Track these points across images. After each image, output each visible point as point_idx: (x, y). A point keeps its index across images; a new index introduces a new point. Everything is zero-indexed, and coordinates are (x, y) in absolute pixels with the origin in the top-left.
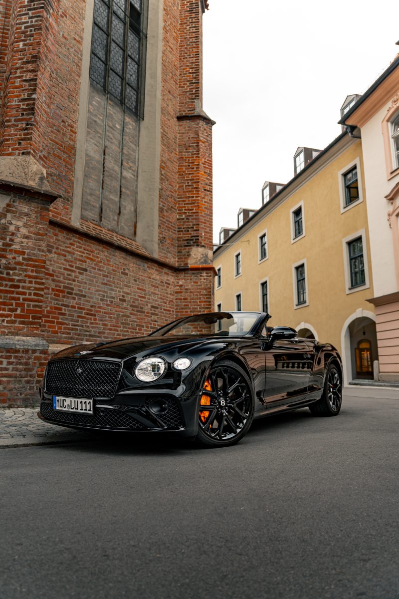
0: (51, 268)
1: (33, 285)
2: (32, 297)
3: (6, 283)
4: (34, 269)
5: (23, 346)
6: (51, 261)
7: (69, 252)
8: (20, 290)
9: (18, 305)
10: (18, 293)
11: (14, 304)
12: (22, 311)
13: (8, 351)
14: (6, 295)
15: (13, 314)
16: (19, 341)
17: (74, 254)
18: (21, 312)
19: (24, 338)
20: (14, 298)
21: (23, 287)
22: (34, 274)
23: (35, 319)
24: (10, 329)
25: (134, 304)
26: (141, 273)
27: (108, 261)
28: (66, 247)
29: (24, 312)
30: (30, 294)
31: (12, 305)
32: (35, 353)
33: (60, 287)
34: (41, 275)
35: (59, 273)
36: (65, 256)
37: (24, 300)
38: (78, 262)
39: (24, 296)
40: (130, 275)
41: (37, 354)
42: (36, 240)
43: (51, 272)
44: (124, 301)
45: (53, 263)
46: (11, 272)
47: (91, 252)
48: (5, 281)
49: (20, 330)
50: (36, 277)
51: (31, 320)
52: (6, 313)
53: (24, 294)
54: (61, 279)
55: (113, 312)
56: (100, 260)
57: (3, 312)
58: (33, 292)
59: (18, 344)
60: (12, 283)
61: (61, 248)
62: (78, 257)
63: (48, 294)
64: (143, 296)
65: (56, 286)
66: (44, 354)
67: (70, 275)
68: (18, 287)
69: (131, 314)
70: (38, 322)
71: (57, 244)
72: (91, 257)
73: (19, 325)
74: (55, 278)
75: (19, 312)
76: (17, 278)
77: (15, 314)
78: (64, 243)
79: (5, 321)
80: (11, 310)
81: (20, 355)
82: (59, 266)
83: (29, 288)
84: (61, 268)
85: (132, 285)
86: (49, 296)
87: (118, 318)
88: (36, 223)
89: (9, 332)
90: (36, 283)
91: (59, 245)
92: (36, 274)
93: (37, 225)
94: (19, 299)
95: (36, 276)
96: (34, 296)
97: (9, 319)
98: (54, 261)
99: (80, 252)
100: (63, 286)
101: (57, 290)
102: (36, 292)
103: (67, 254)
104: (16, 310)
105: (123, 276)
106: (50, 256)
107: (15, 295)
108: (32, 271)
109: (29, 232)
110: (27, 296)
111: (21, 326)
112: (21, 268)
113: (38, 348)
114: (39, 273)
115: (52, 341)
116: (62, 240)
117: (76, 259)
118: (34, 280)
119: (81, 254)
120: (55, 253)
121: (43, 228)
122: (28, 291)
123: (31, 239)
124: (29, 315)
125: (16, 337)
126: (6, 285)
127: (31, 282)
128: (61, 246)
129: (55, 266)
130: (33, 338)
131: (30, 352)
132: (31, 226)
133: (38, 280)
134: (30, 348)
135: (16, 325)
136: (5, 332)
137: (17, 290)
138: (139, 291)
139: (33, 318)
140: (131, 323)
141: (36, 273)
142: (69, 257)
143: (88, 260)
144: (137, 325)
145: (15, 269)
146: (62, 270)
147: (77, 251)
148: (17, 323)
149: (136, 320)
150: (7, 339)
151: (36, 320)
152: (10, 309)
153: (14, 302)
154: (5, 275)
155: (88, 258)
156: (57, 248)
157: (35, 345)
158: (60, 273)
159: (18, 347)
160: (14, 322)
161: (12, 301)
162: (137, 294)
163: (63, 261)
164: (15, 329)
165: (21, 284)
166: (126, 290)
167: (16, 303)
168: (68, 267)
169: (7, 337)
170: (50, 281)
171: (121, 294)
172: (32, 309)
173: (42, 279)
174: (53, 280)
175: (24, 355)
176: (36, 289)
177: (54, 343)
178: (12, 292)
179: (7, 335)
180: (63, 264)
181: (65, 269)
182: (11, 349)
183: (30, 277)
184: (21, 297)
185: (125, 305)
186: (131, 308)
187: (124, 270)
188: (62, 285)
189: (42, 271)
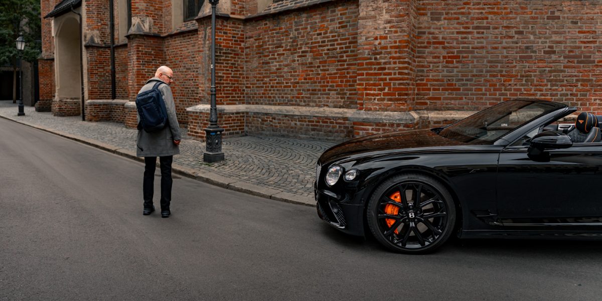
0: (441, 36)
1: (398, 65)
2: (397, 76)
3: (375, 66)
4: (398, 50)
5: (389, 120)
6: (440, 29)
7: (463, 13)
8: (387, 71)
9: (385, 85)
10: (385, 74)
11: (382, 84)
12: (389, 89)
13: (377, 124)
14: (375, 77)
15: (382, 93)
16: (386, 116)
17: (469, 13)
18: (388, 91)
19: (391, 113)
20: (381, 80)
21: (389, 69)
22: (398, 55)
23: (400, 96)
24: (380, 105)
25: (572, 54)
26: (586, 10)
27: (522, 8)
28: (459, 9)
29: (391, 91)
30: (395, 74)
31: (381, 85)
32: (399, 127)
33: (454, 53)
34: (403, 55)
35: (451, 39)
36: (458, 19)
37: (390, 79)
38: (475, 22)
39: (390, 76)
40: (564, 18)
41: (401, 128)
42: (398, 22)
43: (441, 40)
44: (554, 52)
45: (442, 30)
46: (378, 57)
47: (495, 4)
48: (374, 65)
49: (389, 106)
50: (399, 58)
51: (397, 97)
52: (376, 92)
53: (390, 74)
54: (455, 44)
55: (534, 68)
56: (509, 10)
57: (375, 92)
58: (397, 72)
59: (385, 119)
60: (379, 66)
61: (453, 11)
62: (476, 16)
63: (439, 63)
64: (591, 40)
65: (448, 53)
66: (408, 127)
67: (465, 38)
68: (384, 69)
69: (565, 67)
70: (403, 99)
71: (447, 9)
72: (496, 10)
73: (387, 102)
74: (446, 44)
75: (386, 90)
76: (383, 61)
77: (384, 93)
78: (456, 5)
79: (376, 100)
80: (380, 90)
81: (386, 128)
82: (449, 32)
83: (394, 69)
84: (453, 33)
85: (567, 30)
86: (440, 64)
87: (541, 75)
88: (396, 6)
89: (380, 109)
90: (400, 63)
91: (449, 10)
92: (399, 55)
93: (398, 8)
94: (385, 79)
95: (399, 56)
96: (399, 75)
97: (379, 97)
98: (444, 28)
99: (478, 9)
100: (457, 51)
101: (449, 57)
102: (400, 71)
103: (460, 16)
104: (384, 89)
105: (551, 21)
106: (439, 24)
107: (383, 77)
108: (396, 52)
109: (391, 17)
110: (393, 76)
111: (389, 102)
112: (386, 52)
113: (402, 122)
114: (402, 53)
115: (447, 108)
116: (454, 3)
117: (473, 19)
118: (397, 61)
119: (480, 11)
120: (445, 19)
121: (403, 9)
122: (392, 71)
123: (393, 23)
124: (395, 93)
125: (386, 112)
126: (375, 68)
127: (395, 63)
128: (452, 9)
129: (446, 33)
130: (399, 113)
131: (395, 125)
132: (392, 11)
133: (402, 60)
134: (394, 122)
135: (385, 102)
136: (377, 108)
137: (384, 71)
138: (582, 35)
139: (400, 95)
140: (565, 78)
141: (399, 53)
142: (463, 19)
143: (490, 16)
144: (577, 80)
145: (381, 53)
146: (455, 35)
147: (474, 9)
148: (386, 100)
149: (576, 74)
150: (377, 114)
151: (402, 97)
152: (379, 88)
153: (382, 83)
154: (373, 60)
155: (490, 13)
156: (447, 14)
157: (399, 120)
158: (453, 39)
159: (385, 121)
160: (383, 100)
161: (381, 82)
162: (577, 40)
163: (455, 25)
164: (384, 106)
165: (387, 66)
166: (555, 38)
167: (384, 83)
168: (462, 30)
169: (378, 112)
170: (440, 50)
171: (547, 45)
172: (398, 87)
173: (405, 58)
174: (444, 48)
175: (390, 128)
176: (400, 68)
177: (448, 110)
178: (380, 74)
179: (378, 111)
180: (456, 28)
181: (458, 33)
182: (380, 123)
183: (394, 58)
184: (388, 77)
185: (554, 57)
186: (566, 60)
187: (553, 13)
188: (455, 50)
189: (404, 51)
